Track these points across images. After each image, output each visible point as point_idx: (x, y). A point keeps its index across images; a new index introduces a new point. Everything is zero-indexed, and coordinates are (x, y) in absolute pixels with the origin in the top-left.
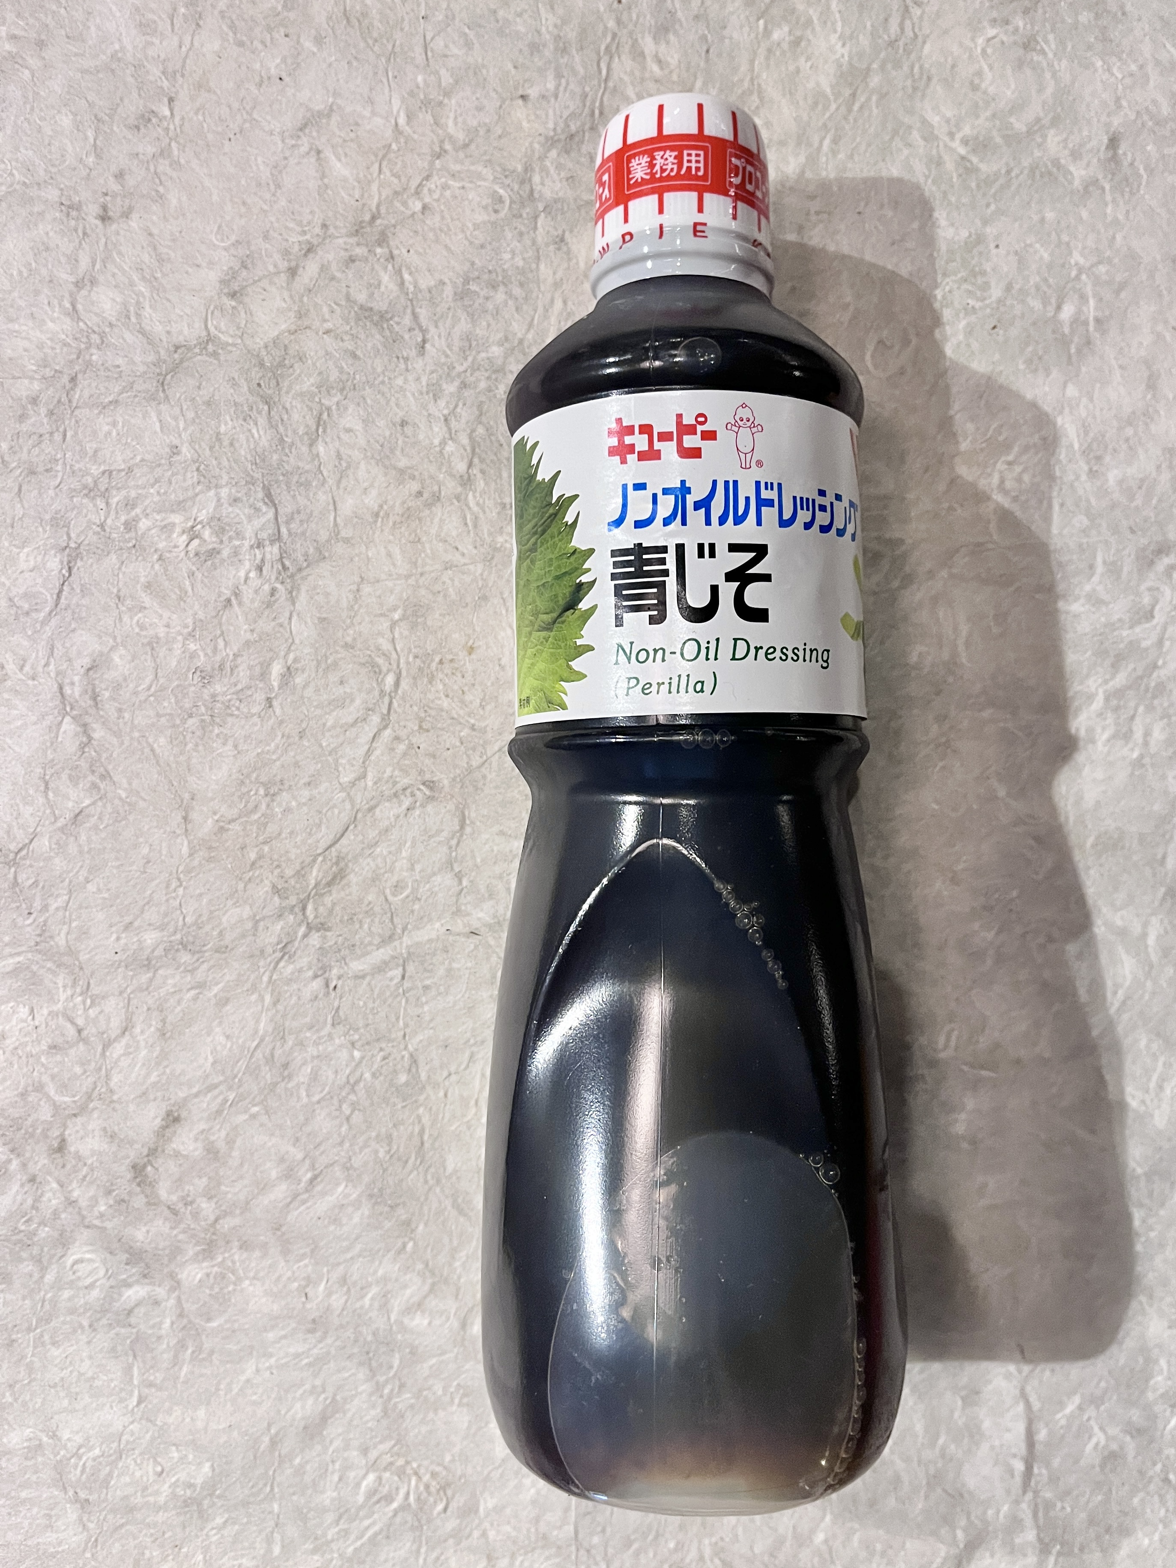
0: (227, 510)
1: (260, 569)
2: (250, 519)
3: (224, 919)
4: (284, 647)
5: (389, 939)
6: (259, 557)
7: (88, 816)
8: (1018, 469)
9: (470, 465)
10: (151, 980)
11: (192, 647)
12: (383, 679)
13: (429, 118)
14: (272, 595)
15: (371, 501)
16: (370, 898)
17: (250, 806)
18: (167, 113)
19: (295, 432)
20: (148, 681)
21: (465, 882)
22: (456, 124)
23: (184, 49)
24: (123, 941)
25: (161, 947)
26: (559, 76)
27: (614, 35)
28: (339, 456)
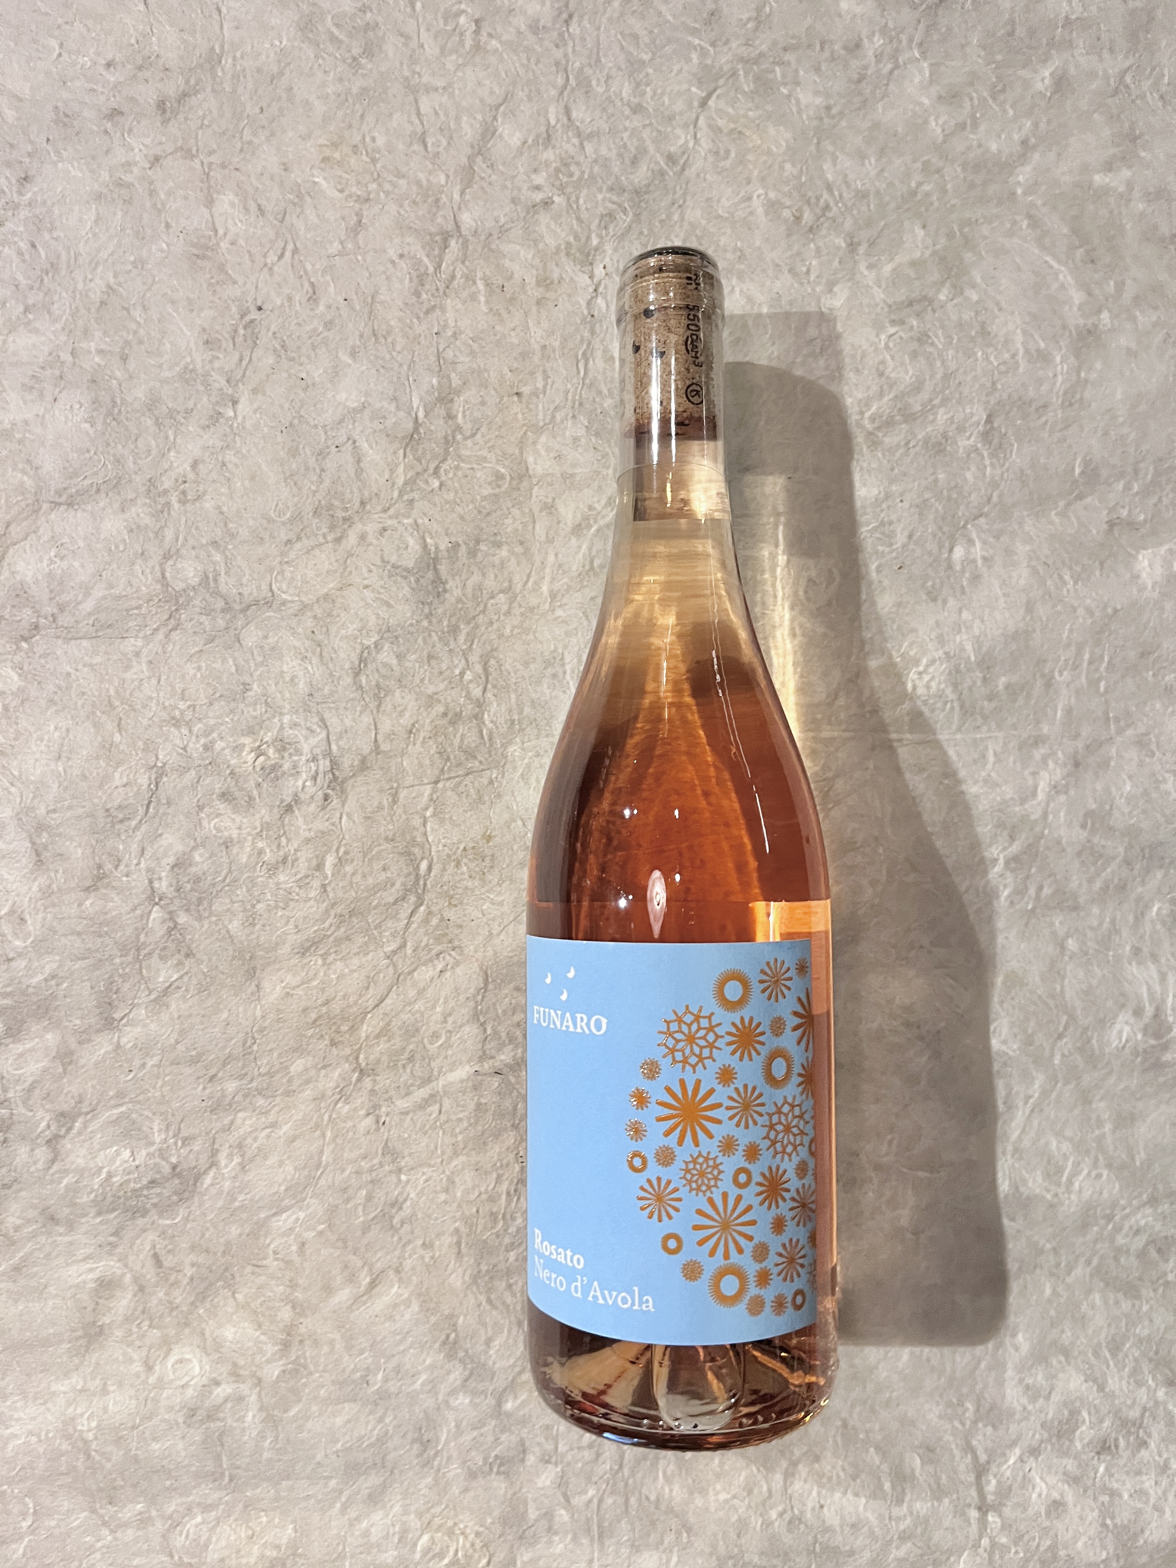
0: (288, 732)
1: (315, 778)
2: (306, 738)
3: (292, 1069)
4: (336, 844)
5: (428, 1080)
6: (314, 768)
7: (178, 988)
8: (926, 678)
9: (485, 690)
10: (232, 1122)
11: (260, 845)
12: (418, 867)
13: (443, 412)
14: (326, 800)
15: (406, 720)
16: (411, 1047)
17: (311, 973)
18: (232, 414)
19: (342, 668)
20: (224, 873)
21: (489, 1031)
22: (464, 416)
23: (244, 363)
24: (208, 1091)
25: (240, 1095)
26: (546, 377)
27: (589, 345)
28: (378, 686)
